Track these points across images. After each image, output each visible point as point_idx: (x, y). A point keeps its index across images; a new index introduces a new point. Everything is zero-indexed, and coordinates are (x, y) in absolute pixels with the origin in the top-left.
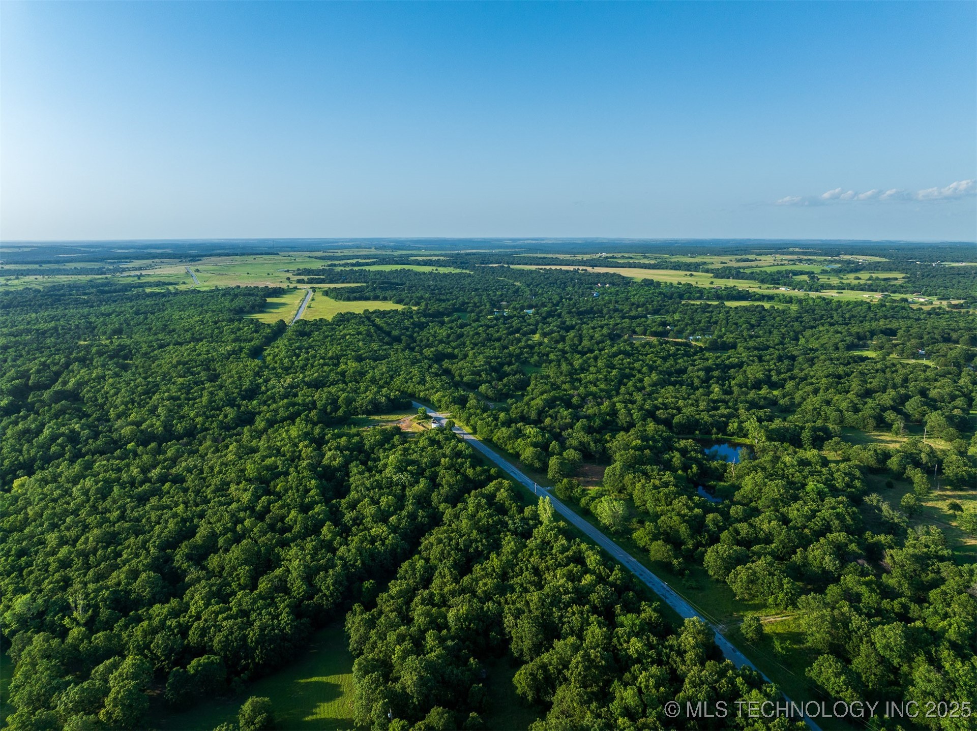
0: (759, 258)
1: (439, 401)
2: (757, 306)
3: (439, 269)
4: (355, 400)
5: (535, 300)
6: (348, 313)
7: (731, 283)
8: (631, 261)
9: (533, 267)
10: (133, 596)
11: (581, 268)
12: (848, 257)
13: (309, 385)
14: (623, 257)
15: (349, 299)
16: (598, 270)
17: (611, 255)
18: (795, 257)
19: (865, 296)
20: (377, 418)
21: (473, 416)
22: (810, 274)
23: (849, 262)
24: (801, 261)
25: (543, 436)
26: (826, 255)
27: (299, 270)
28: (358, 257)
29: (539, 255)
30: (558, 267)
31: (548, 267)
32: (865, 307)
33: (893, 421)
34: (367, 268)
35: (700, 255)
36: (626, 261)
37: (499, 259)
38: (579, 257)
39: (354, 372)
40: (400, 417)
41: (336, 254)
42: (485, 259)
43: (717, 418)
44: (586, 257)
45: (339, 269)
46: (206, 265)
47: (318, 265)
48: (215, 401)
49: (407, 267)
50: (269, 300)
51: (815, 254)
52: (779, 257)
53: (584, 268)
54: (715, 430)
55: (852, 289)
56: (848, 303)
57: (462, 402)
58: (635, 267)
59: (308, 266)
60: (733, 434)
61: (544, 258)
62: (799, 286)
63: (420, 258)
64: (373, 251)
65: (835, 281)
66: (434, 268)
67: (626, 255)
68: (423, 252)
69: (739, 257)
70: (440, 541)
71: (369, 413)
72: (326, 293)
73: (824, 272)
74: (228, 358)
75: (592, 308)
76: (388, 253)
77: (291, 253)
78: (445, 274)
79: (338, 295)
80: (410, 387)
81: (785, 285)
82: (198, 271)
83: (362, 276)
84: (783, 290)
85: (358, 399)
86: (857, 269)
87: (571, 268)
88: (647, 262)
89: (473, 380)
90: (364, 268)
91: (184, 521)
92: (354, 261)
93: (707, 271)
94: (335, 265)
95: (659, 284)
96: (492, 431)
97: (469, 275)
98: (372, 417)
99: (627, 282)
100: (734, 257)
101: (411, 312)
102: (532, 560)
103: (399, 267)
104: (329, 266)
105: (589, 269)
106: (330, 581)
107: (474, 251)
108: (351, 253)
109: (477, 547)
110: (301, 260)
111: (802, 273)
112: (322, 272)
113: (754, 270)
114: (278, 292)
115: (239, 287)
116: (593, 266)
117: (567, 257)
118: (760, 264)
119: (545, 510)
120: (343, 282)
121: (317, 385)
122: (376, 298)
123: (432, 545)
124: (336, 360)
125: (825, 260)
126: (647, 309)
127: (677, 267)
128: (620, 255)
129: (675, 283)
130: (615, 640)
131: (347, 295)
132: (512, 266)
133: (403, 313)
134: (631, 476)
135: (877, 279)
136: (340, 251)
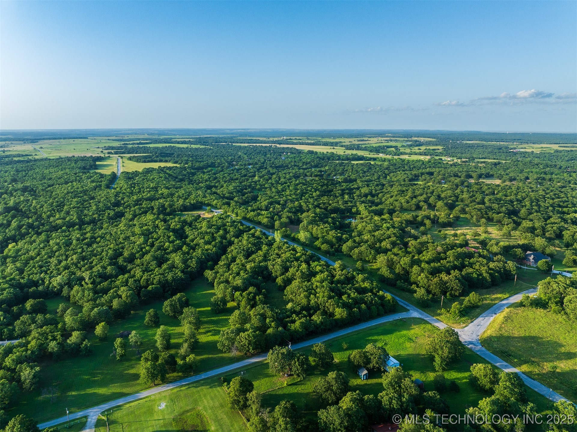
0: (369, 139)
1: (216, 205)
2: (367, 163)
3: (192, 146)
4: (174, 205)
5: (251, 161)
6: (150, 168)
7: (354, 152)
8: (301, 141)
9: (246, 145)
10: (108, 274)
11: (273, 145)
12: (416, 139)
13: (147, 199)
14: (296, 139)
15: (145, 162)
16: (282, 146)
17: (289, 138)
18: (388, 139)
19: (422, 158)
20: (186, 213)
21: (235, 209)
22: (396, 147)
23: (416, 141)
24: (391, 141)
25: (271, 214)
26: (405, 137)
27: (105, 147)
28: (139, 139)
29: (248, 138)
30: (260, 145)
31: (254, 145)
32: (421, 163)
33: (423, 206)
34: (148, 146)
35: (338, 137)
36: (298, 141)
37: (225, 140)
38: (271, 139)
39: (168, 194)
40: (198, 212)
41: (124, 138)
42: (217, 140)
43: (347, 207)
44: (275, 139)
45: (131, 146)
46: (45, 144)
47: (116, 144)
48: (100, 208)
49: (172, 145)
50: (97, 163)
51: (399, 137)
52: (380, 139)
53: (275, 145)
54: (346, 212)
55: (416, 154)
56: (413, 161)
57: (228, 204)
58: (303, 144)
59: (111, 145)
61: (252, 139)
62: (390, 153)
63: (178, 140)
64: (146, 136)
65: (408, 151)
66: (189, 145)
67: (298, 138)
68: (178, 136)
69: (359, 139)
70: (236, 249)
71: (182, 211)
72: (130, 159)
73: (403, 146)
74: (95, 190)
76: (156, 137)
77: (95, 138)
78: (196, 148)
79: (138, 160)
80: (200, 199)
81: (382, 153)
82: (41, 148)
83: (146, 150)
84: (381, 155)
86: (420, 144)
87: (268, 145)
88: (309, 142)
89: (230, 196)
90: (146, 145)
92: (138, 142)
93: (342, 146)
94: (127, 144)
95: (316, 153)
96: (246, 214)
97: (210, 149)
98: (184, 213)
99: (300, 152)
100: (356, 139)
101: (185, 167)
102: (275, 252)
103: (168, 145)
104: (123, 144)
105: (278, 146)
106: (194, 262)
107: (209, 136)
108: (133, 137)
109: (252, 250)
110: (104, 141)
111: (391, 147)
112: (118, 148)
113: (367, 146)
114: (100, 159)
115: (74, 156)
116: (280, 144)
117: (264, 139)
118: (370, 142)
119: (278, 236)
120: (136, 153)
121: (151, 199)
122: (161, 161)
123: (233, 250)
124: (156, 189)
125: (404, 140)
126: (311, 165)
127: (326, 144)
128: (294, 138)
129: (325, 152)
130: (311, 268)
131: (143, 160)
132: (234, 144)
133: (181, 168)
134: (311, 226)
135: (429, 149)
136: (126, 136)
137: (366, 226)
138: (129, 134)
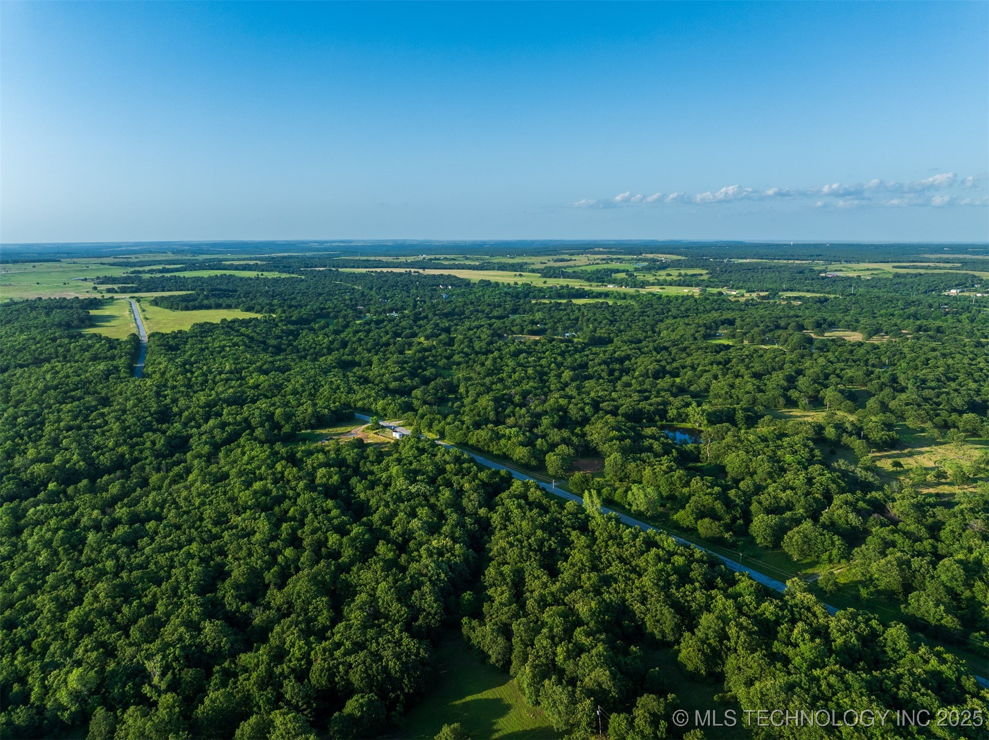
0: (573, 258)
2: (602, 303)
3: (265, 274)
4: (294, 415)
5: (389, 304)
6: (206, 323)
7: (562, 282)
8: (456, 263)
9: (363, 270)
10: (209, 649)
11: (413, 270)
12: (650, 256)
13: (230, 402)
14: (446, 259)
15: (187, 309)
16: (430, 272)
17: (433, 257)
18: (605, 256)
19: (685, 291)
21: (436, 422)
22: (627, 271)
23: (654, 260)
24: (612, 260)
26: (630, 254)
27: (98, 278)
28: (160, 262)
29: (361, 258)
30: (389, 270)
31: (379, 270)
32: (692, 300)
33: (798, 398)
34: (181, 274)
35: (519, 255)
36: (451, 262)
37: (322, 262)
38: (402, 259)
39: (269, 386)
40: (349, 429)
41: (130, 260)
42: (307, 263)
44: (411, 259)
45: (148, 276)
47: (119, 273)
48: (129, 427)
49: (228, 273)
50: (93, 312)
51: (620, 253)
52: (592, 257)
53: (415, 270)
54: (657, 418)
55: (671, 284)
56: (677, 298)
57: (408, 408)
58: (463, 269)
59: (108, 274)
60: (673, 420)
61: (368, 261)
62: (620, 283)
63: (235, 263)
64: (171, 256)
65: (650, 278)
67: (448, 257)
68: (229, 256)
69: (555, 257)
70: (509, 544)
71: (312, 427)
72: (156, 302)
73: (636, 270)
74: (107, 378)
75: (454, 310)
76: (190, 257)
77: (75, 260)
78: (274, 279)
79: (173, 304)
80: (344, 398)
81: (610, 283)
83: (180, 284)
84: (611, 287)
85: (298, 413)
86: (664, 266)
87: (403, 270)
88: (467, 262)
89: (400, 385)
90: (177, 274)
91: (203, 560)
92: (160, 267)
93: (533, 271)
94: (139, 272)
95: (497, 284)
96: (466, 435)
97: (302, 280)
98: (318, 432)
99: (467, 283)
100: (550, 258)
101: (274, 320)
102: (611, 550)
103: (219, 273)
104: (132, 273)
105: (421, 271)
106: (429, 598)
107: (286, 254)
108: (147, 259)
109: (550, 545)
110: (94, 267)
111: (618, 271)
112: (125, 280)
113: (576, 269)
114: (95, 303)
115: (40, 299)
116: (424, 268)
117: (390, 259)
118: (577, 263)
119: (593, 502)
120: (163, 291)
121: (238, 401)
122: (220, 306)
124: (237, 373)
125: (633, 259)
127: (502, 267)
128: (442, 257)
129: (512, 283)
131: (184, 304)
132: (340, 270)
133: (266, 321)
134: (634, 465)
135: (686, 275)
136: (133, 256)
138: (135, 252)
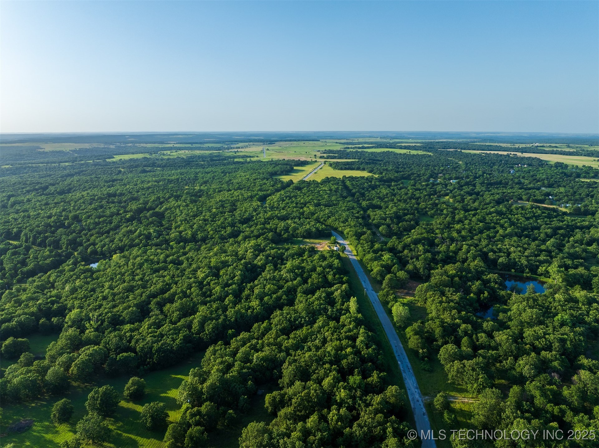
1: (348, 234)
3: (412, 151)
4: (299, 229)
6: (332, 177)
8: (555, 149)
9: (478, 152)
11: (512, 153)
13: (279, 218)
14: (550, 146)
15: (341, 169)
16: (527, 155)
17: (541, 145)
20: (308, 240)
25: (392, 261)
27: (325, 150)
28: (365, 143)
29: (487, 144)
30: (496, 152)
31: (488, 152)
34: (367, 150)
36: (551, 149)
37: (456, 145)
38: (517, 146)
39: (309, 213)
40: (321, 241)
41: (354, 141)
42: (446, 145)
43: (532, 262)
44: (522, 146)
45: (350, 150)
46: (276, 147)
47: (339, 148)
48: (225, 223)
49: (392, 150)
50: (295, 168)
53: (515, 153)
54: (527, 270)
57: (360, 235)
58: (556, 154)
59: (331, 148)
60: (541, 275)
61: (491, 146)
63: (403, 145)
64: (379, 140)
66: (408, 151)
67: (554, 145)
68: (410, 140)
71: (305, 237)
72: (331, 165)
74: (246, 200)
76: (388, 140)
77: (326, 140)
78: (414, 155)
79: (336, 166)
82: (268, 150)
83: (360, 155)
87: (505, 153)
89: (379, 223)
90: (364, 150)
92: (361, 146)
94: (348, 148)
96: (365, 255)
97: (430, 156)
98: (305, 240)
99: (542, 163)
101: (372, 178)
102: (326, 333)
103: (387, 150)
104: (345, 148)
105: (519, 154)
107: (445, 140)
108: (364, 141)
109: (301, 321)
112: (336, 152)
114: (304, 163)
115: (284, 160)
116: (522, 152)
117: (509, 145)
119: (352, 305)
120: (346, 159)
122: (358, 169)
124: (304, 205)
126: (544, 183)
127: (590, 154)
128: (548, 145)
129: (581, 166)
131: (341, 166)
132: (463, 151)
134: (431, 293)
136: (356, 139)
137: (525, 310)
138: (367, 137)
